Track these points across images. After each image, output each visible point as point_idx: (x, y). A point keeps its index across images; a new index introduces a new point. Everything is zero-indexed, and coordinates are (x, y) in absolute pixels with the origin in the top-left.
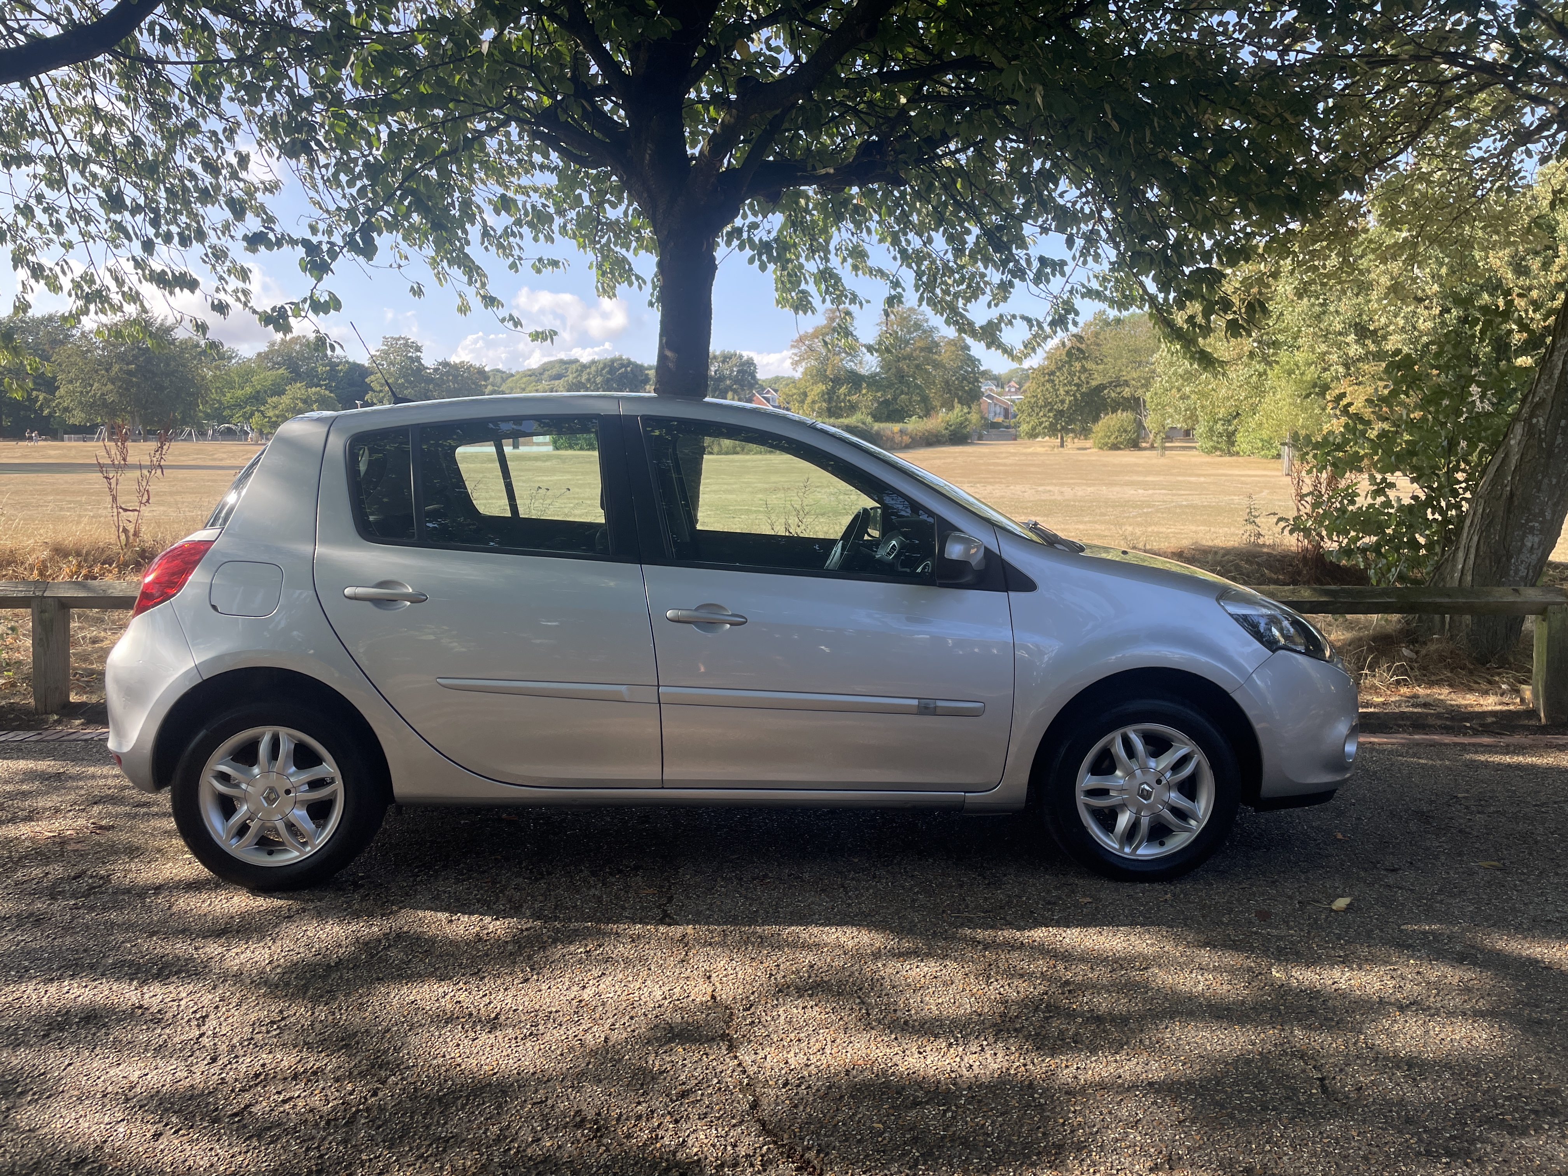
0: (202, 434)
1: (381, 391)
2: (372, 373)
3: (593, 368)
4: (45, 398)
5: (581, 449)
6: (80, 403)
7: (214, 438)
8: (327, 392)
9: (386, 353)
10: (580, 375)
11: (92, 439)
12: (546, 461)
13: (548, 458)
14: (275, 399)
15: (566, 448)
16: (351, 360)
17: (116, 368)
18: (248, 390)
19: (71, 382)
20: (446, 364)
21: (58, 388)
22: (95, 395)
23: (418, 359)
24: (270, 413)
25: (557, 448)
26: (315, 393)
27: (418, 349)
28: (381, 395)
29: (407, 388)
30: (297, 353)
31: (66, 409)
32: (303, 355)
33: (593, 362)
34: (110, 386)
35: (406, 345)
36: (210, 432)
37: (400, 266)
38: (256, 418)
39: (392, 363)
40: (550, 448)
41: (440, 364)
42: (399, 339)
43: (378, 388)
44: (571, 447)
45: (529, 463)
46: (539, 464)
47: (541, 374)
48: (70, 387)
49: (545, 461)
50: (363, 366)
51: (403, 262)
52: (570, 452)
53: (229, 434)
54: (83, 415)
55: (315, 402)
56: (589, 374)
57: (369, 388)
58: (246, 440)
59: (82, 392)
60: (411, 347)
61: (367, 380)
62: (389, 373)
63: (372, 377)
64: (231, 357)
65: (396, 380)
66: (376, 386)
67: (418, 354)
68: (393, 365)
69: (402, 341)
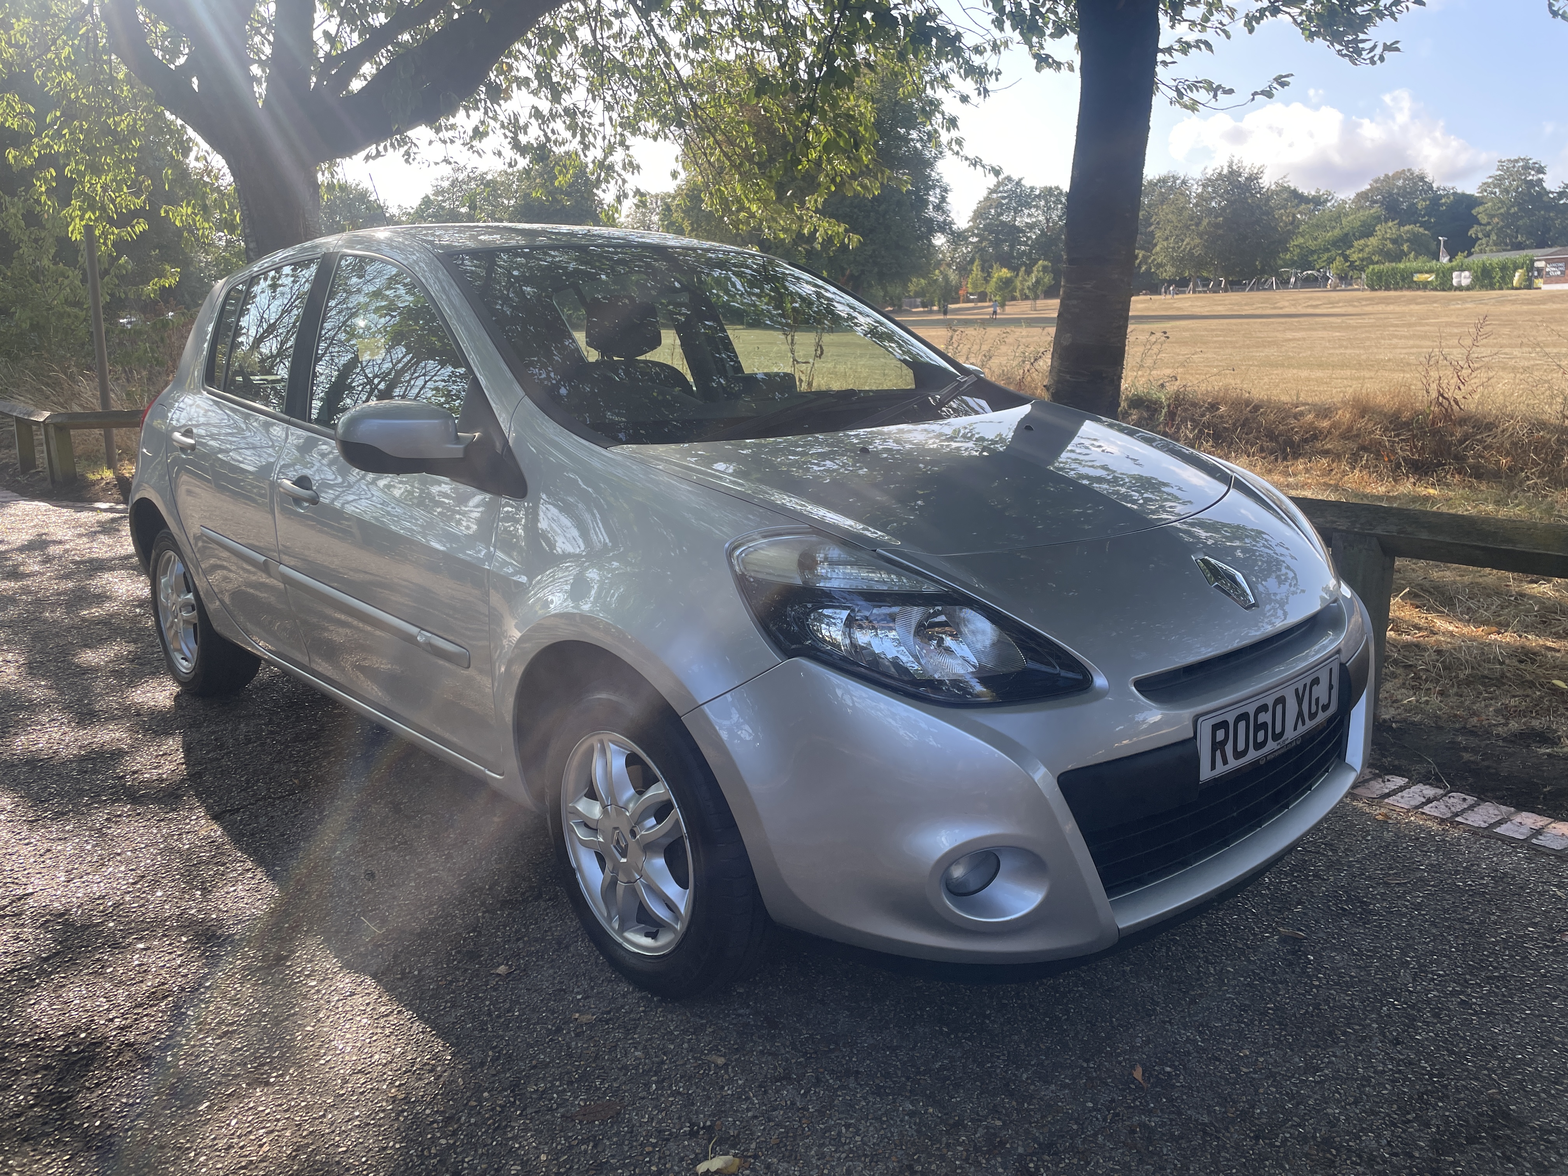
0: (1284, 283)
1: (1489, 223)
2: (1482, 204)
4: (1144, 256)
6: (1172, 258)
7: (1295, 286)
8: (1421, 230)
9: (1500, 179)
11: (1184, 292)
14: (1362, 242)
16: (1459, 191)
17: (1205, 222)
18: (1337, 232)
19: (1167, 239)
21: (1156, 245)
22: (1184, 250)
23: (1541, 181)
24: (1354, 257)
26: (1408, 231)
27: (1541, 170)
28: (1489, 228)
29: (1522, 218)
30: (1399, 188)
31: (1160, 266)
32: (1405, 190)
34: (1197, 241)
35: (1526, 167)
36: (1293, 280)
38: (1338, 262)
39: (1507, 191)
42: (1517, 161)
43: (1484, 221)
48: (1165, 243)
50: (1472, 196)
53: (1310, 282)
54: (1174, 270)
55: (1407, 241)
57: (1476, 221)
58: (1325, 286)
59: (1173, 248)
60: (1533, 169)
61: (1474, 212)
62: (1501, 202)
63: (1481, 209)
64: (1327, 201)
65: (1508, 209)
66: (1483, 218)
67: (1541, 176)
68: (1508, 192)
69: (1521, 164)
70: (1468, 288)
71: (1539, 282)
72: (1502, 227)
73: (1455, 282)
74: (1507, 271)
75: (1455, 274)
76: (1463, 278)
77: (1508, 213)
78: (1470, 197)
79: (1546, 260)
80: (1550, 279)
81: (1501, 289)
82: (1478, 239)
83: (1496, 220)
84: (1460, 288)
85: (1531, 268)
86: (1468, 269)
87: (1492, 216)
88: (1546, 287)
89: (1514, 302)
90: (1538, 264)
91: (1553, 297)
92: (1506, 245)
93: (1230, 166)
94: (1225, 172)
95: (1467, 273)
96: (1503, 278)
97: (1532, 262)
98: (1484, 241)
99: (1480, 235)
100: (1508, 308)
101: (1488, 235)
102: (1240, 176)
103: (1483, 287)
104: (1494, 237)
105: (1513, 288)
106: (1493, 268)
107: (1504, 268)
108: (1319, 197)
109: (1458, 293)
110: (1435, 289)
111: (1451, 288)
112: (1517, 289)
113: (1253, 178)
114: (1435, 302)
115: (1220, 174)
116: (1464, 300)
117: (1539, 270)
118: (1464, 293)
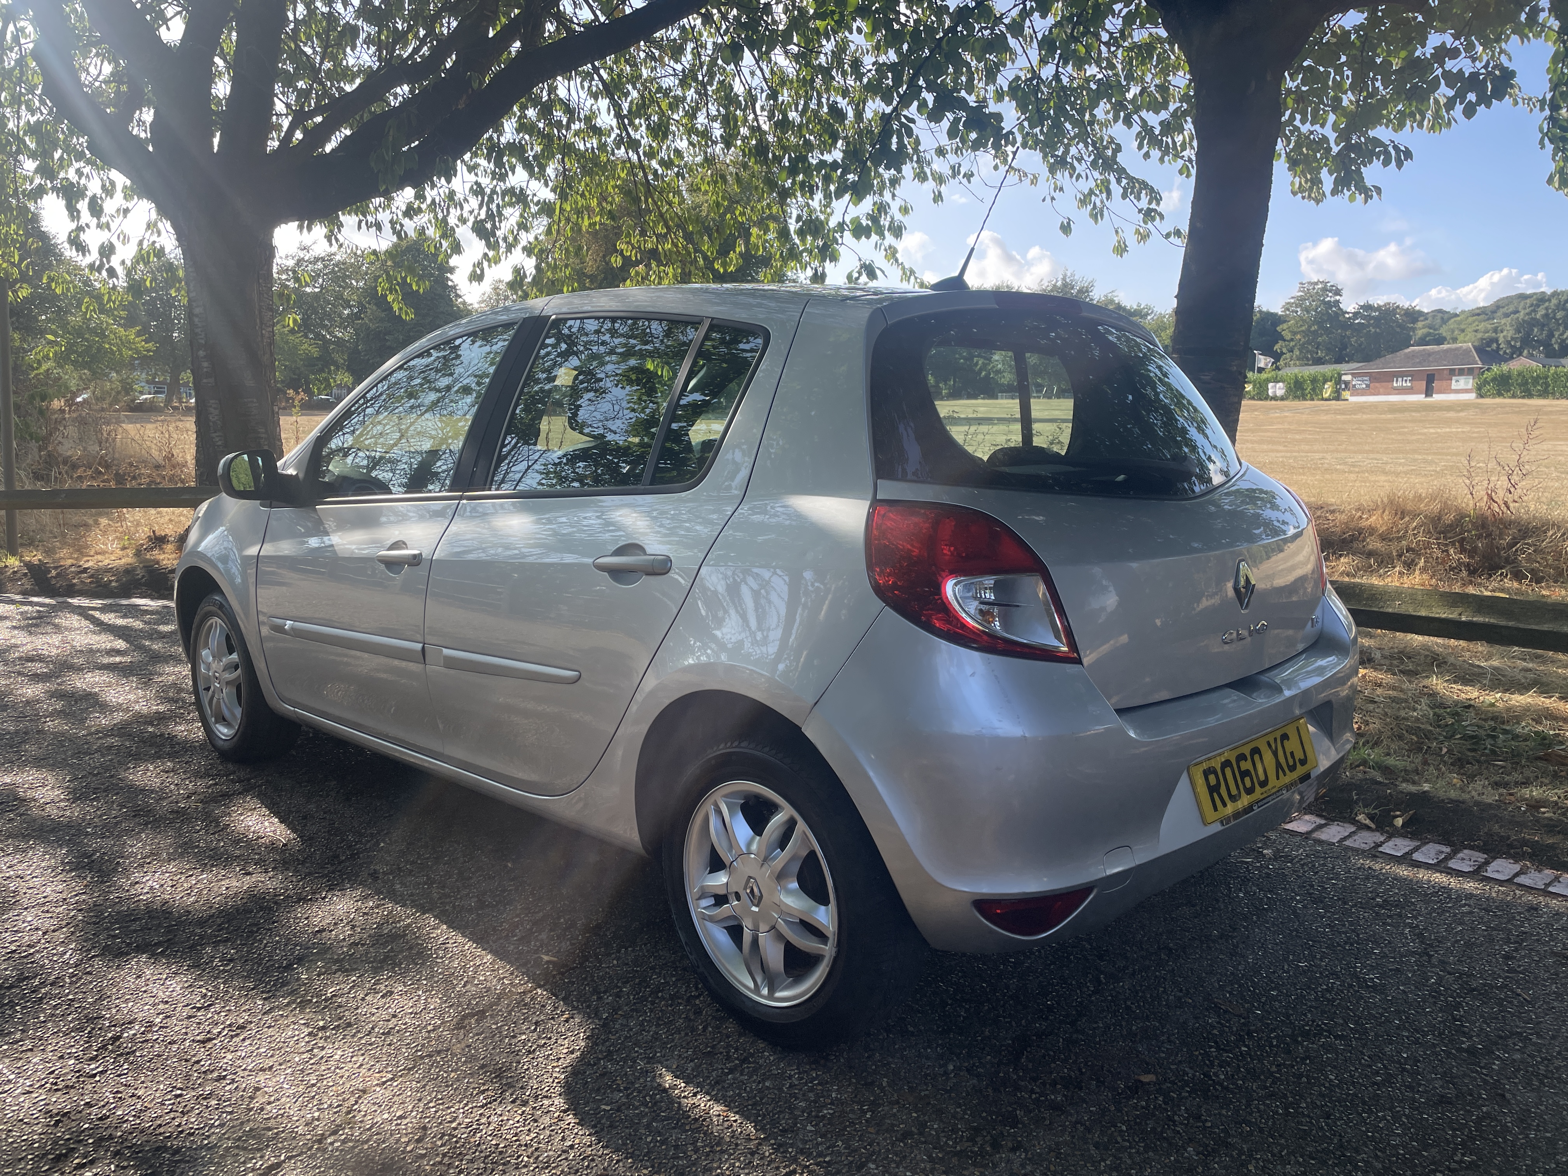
1: (1292, 340)
2: (1285, 322)
3: (1554, 301)
5: (1514, 396)
9: (1302, 299)
10: (1534, 311)
12: (1462, 411)
13: (1464, 406)
15: (1494, 396)
16: (1264, 309)
20: (1368, 307)
23: (1338, 302)
25: (1481, 396)
27: (1338, 292)
28: (1292, 344)
29: (1321, 335)
33: (1555, 294)
35: (1325, 289)
37: (1053, 199)
39: (1307, 310)
40: (1472, 396)
41: (1362, 307)
42: (1316, 284)
43: (1288, 338)
44: (1500, 394)
45: (1438, 413)
46: (1452, 414)
47: (1494, 312)
49: (1459, 411)
50: (1276, 314)
51: (1057, 195)
52: (1499, 400)
56: (1547, 309)
57: (1280, 337)
60: (1330, 291)
61: (1278, 329)
62: (1304, 321)
63: (1285, 326)
64: (1147, 314)
65: (1310, 327)
66: (1287, 335)
67: (1338, 298)
68: (1308, 312)
69: (1320, 286)
70: (1282, 399)
71: (1346, 394)
72: (1304, 343)
73: (1270, 392)
74: (1316, 383)
75: (1270, 385)
76: (1277, 389)
77: (1308, 329)
78: (1274, 315)
79: (1352, 374)
80: (1356, 392)
81: (1312, 400)
82: (1282, 353)
83: (1298, 337)
84: (1275, 398)
85: (1339, 381)
86: (1282, 380)
87: (1295, 333)
88: (1353, 399)
89: (1327, 412)
90: (1344, 378)
91: (1361, 408)
92: (1308, 359)
93: (1064, 279)
94: (1059, 284)
95: (1281, 385)
96: (1314, 389)
97: (1340, 375)
98: (1288, 355)
99: (1284, 350)
100: (1324, 418)
101: (1291, 351)
102: (1072, 288)
103: (1296, 397)
104: (1297, 352)
105: (1323, 399)
106: (1305, 381)
107: (1314, 380)
108: (1141, 311)
109: (1273, 402)
110: (1253, 398)
111: (1267, 398)
112: (1326, 400)
113: (1084, 291)
114: (1256, 410)
115: (1055, 286)
116: (1281, 409)
117: (1347, 383)
118: (1279, 402)
